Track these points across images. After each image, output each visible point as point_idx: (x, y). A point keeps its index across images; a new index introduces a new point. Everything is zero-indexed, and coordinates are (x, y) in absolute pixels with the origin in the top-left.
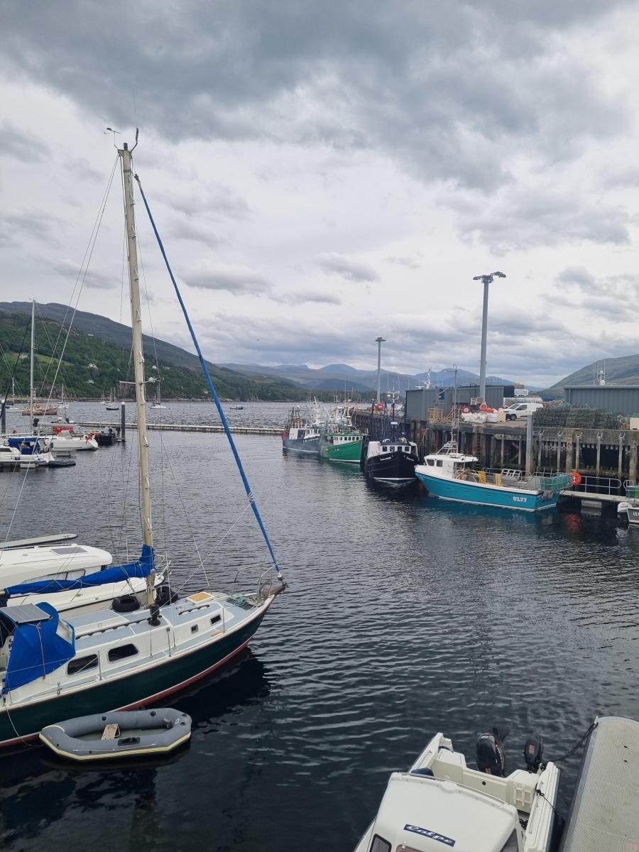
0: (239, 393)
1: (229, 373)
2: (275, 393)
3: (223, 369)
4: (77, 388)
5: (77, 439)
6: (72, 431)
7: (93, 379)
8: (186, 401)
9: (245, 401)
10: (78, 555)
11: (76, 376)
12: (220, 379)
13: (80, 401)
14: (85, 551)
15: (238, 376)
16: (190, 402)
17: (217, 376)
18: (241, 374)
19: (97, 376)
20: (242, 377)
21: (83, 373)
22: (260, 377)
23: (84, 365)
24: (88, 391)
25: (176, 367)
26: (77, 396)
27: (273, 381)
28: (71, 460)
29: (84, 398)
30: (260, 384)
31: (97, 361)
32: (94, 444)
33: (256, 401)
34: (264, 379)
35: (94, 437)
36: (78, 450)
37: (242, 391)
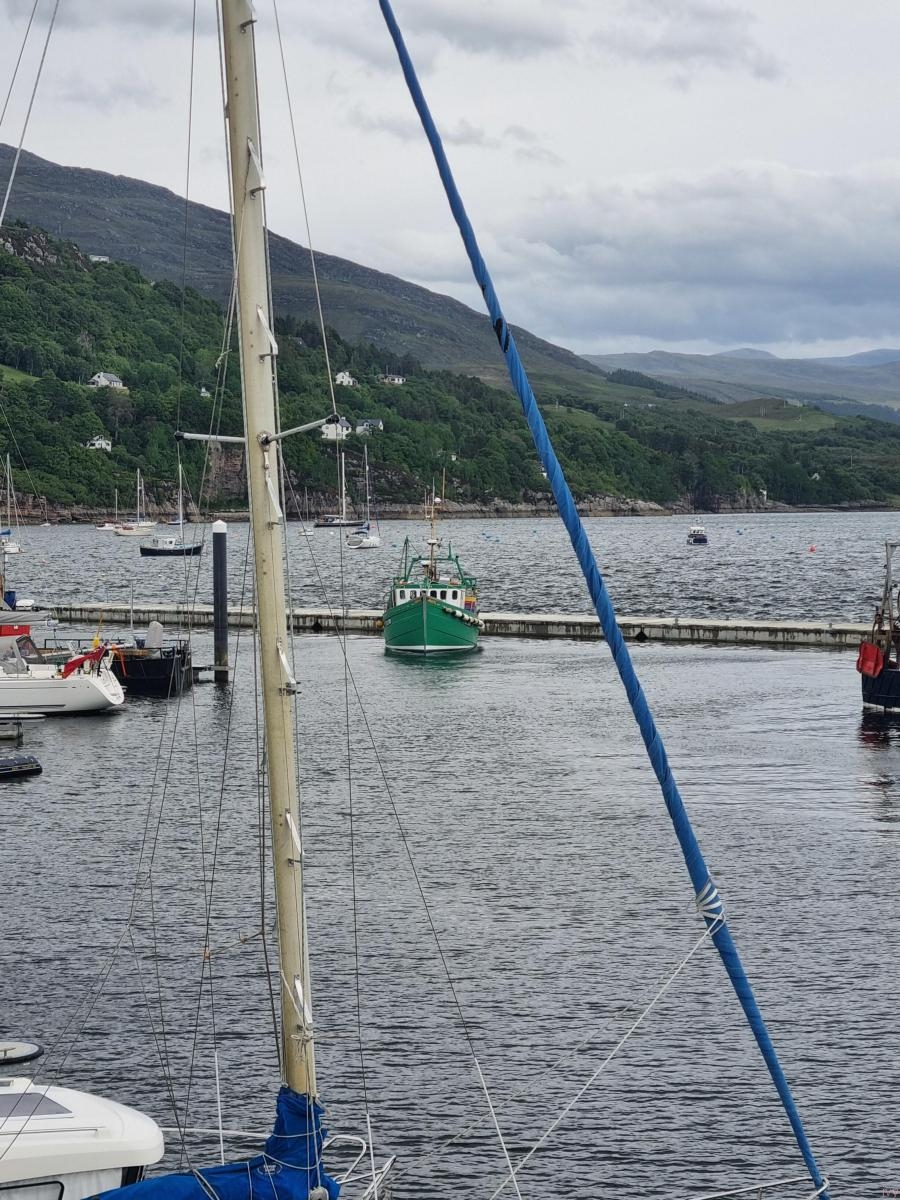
0: (685, 475)
1: (647, 393)
2: (841, 471)
3: (622, 378)
4: (52, 471)
5: (45, 672)
6: (26, 643)
7: (112, 434)
8: (472, 515)
9: (714, 511)
10: (38, 1122)
11: (47, 425)
12: (607, 418)
13: (63, 521)
14: (60, 1110)
15: (683, 405)
16: (484, 515)
17: (595, 409)
18: (692, 396)
19: (123, 422)
20: (697, 407)
21: (71, 410)
22: (777, 407)
23: (75, 378)
24: (90, 483)
25: (430, 376)
26: (50, 502)
27: (833, 423)
28: (25, 753)
29: (78, 510)
30: (778, 436)
31: (125, 362)
32: (109, 688)
33: (759, 510)
34: (795, 413)
35: (107, 662)
36: (50, 715)
37: (701, 466)
